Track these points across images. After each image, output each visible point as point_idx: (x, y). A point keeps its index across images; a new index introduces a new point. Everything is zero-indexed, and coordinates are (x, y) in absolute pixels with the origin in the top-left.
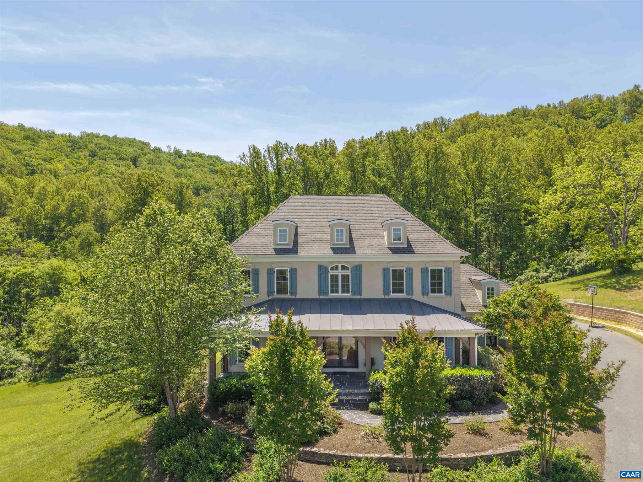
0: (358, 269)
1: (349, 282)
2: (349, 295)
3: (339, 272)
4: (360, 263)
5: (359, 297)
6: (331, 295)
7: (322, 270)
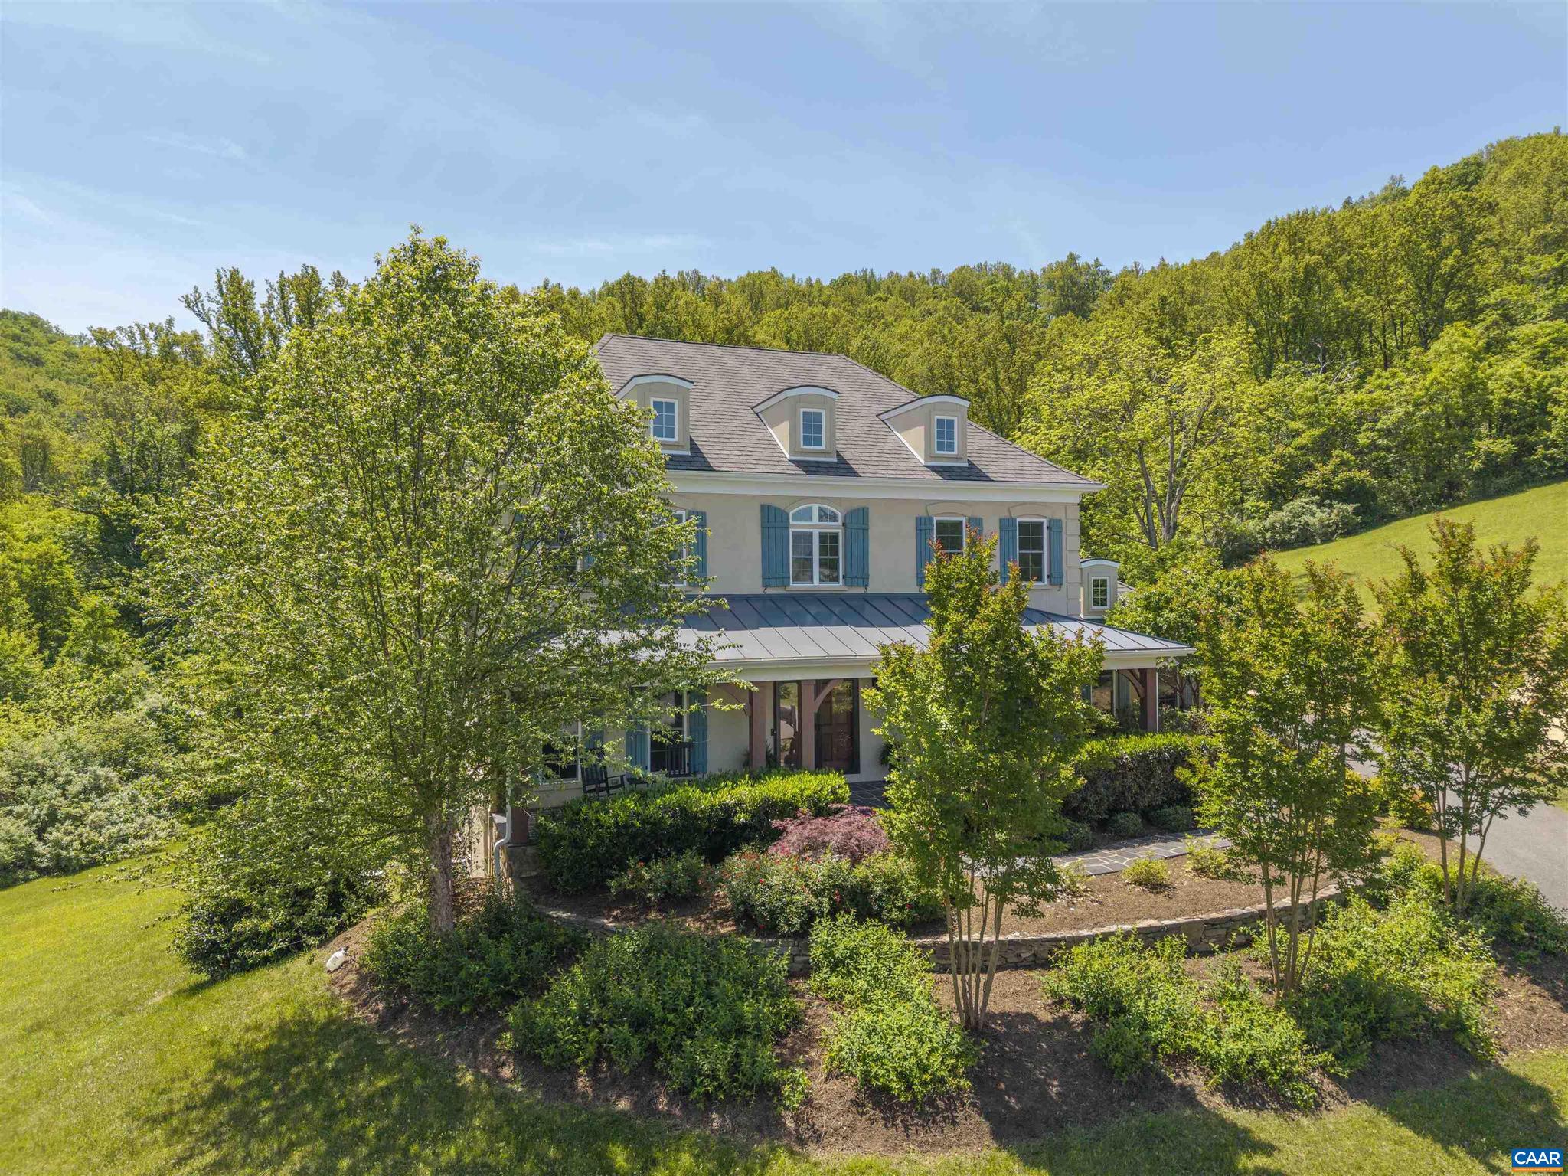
0: (858, 519)
1: (837, 554)
2: (839, 586)
3: (814, 527)
4: (863, 505)
5: (860, 591)
6: (796, 587)
7: (773, 519)
